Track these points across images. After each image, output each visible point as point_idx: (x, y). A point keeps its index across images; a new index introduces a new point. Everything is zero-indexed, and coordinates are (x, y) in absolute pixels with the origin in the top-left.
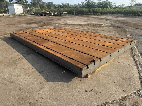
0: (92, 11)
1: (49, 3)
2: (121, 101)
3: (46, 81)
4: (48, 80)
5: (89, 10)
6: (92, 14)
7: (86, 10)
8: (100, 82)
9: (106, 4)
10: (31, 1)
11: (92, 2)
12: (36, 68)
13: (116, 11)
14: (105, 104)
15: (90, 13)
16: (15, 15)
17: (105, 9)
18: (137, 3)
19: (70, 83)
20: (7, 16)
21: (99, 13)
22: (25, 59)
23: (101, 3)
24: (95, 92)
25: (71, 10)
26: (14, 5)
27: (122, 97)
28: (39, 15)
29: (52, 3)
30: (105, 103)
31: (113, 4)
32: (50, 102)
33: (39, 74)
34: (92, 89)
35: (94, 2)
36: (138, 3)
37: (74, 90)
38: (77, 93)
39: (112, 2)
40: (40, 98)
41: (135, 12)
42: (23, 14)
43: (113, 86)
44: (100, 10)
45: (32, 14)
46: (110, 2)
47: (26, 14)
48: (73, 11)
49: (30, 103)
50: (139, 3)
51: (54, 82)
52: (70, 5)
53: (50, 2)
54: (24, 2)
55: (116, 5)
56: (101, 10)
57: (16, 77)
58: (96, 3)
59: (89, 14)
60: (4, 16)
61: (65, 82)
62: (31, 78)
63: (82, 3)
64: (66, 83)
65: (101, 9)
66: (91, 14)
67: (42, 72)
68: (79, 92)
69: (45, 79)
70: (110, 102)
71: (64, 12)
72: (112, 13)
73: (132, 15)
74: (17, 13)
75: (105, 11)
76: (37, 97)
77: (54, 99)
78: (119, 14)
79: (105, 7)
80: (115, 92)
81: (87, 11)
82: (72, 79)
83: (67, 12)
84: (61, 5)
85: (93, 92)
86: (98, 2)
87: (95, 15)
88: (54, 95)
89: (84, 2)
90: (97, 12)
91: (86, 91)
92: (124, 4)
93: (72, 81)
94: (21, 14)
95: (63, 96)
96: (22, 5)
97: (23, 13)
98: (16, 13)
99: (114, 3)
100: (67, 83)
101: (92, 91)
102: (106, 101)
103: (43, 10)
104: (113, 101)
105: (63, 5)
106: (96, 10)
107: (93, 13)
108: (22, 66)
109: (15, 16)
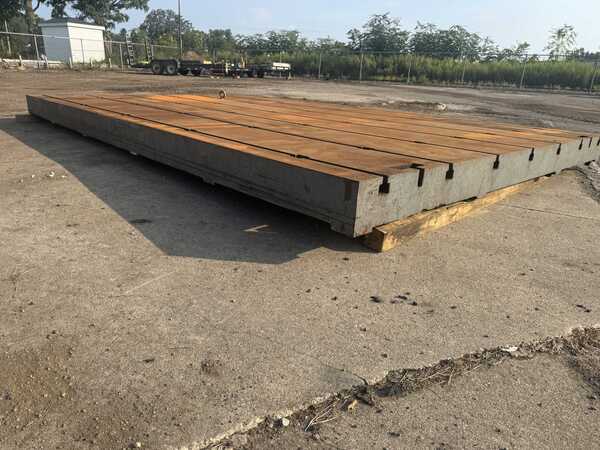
0: (391, 66)
1: (217, 33)
2: (575, 347)
3: (160, 252)
4: (170, 250)
5: (380, 61)
6: (394, 78)
7: (369, 62)
8: (449, 268)
9: (450, 40)
10: (142, 22)
11: (394, 29)
12: (122, 209)
13: (495, 69)
14: (488, 355)
15: (385, 76)
16: (68, 65)
17: (450, 62)
18: (578, 51)
19: (287, 266)
20: (36, 67)
21: (422, 73)
22: (71, 176)
23: (429, 36)
24: (425, 304)
25: (306, 61)
26: (69, 24)
27: (576, 331)
28: (170, 72)
29: (228, 33)
30: (486, 351)
31: (481, 44)
32: (169, 334)
33: (129, 227)
34: (408, 294)
35: (402, 30)
36: (582, 49)
37: (309, 291)
38: (327, 303)
39: (476, 36)
40: (115, 317)
41: (572, 75)
42: (104, 66)
43: (520, 288)
44: (425, 62)
45: (140, 66)
46: (468, 35)
47: (116, 66)
48: (313, 63)
49: (54, 333)
50: (585, 51)
51: (204, 260)
52: (303, 43)
53: (219, 29)
54: (110, 17)
55: (495, 45)
56: (429, 66)
57: (6, 233)
58: (410, 37)
59: (381, 78)
60: (22, 68)
61: (259, 262)
62: (83, 241)
63: (353, 34)
64: (265, 267)
65: (429, 61)
66: (388, 78)
67: (147, 224)
68: (335, 298)
69: (160, 246)
70: (512, 350)
71: (275, 64)
72: (475, 78)
73: (559, 87)
74: (77, 57)
75: (448, 71)
76: (98, 313)
77: (195, 323)
78: (505, 84)
79: (449, 55)
80: (536, 309)
81: (371, 66)
82: (300, 252)
83: (287, 66)
84: (267, 39)
85: (415, 304)
86: (419, 34)
87: (404, 81)
88: (198, 306)
89: (362, 31)
90: (414, 73)
91: (375, 300)
92: (526, 45)
93: (298, 260)
94: (96, 62)
95: (244, 314)
96: (103, 28)
97: (106, 61)
98: (75, 60)
99: (486, 41)
100: (271, 266)
101: (405, 298)
102: (491, 344)
103: (190, 53)
104: (529, 347)
105: (274, 38)
106: (408, 64)
107: (399, 75)
108: (53, 198)
109: (69, 68)
